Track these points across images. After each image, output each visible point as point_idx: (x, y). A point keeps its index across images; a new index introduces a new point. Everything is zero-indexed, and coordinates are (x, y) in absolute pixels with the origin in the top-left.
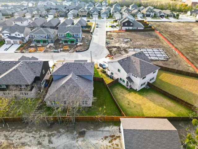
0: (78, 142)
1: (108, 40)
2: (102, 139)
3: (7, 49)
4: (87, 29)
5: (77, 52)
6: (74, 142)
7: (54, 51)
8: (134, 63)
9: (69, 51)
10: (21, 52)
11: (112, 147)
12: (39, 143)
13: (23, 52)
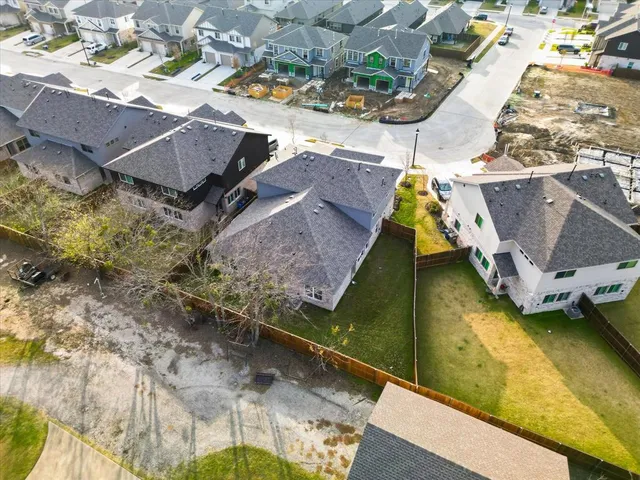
0: (241, 400)
1: (517, 98)
2: (310, 422)
3: (197, 78)
4: (461, 47)
5: (383, 121)
6: (230, 394)
7: (318, 105)
8: (546, 207)
9: (359, 114)
10: (229, 93)
11: (327, 459)
12: (147, 361)
13: (234, 94)
